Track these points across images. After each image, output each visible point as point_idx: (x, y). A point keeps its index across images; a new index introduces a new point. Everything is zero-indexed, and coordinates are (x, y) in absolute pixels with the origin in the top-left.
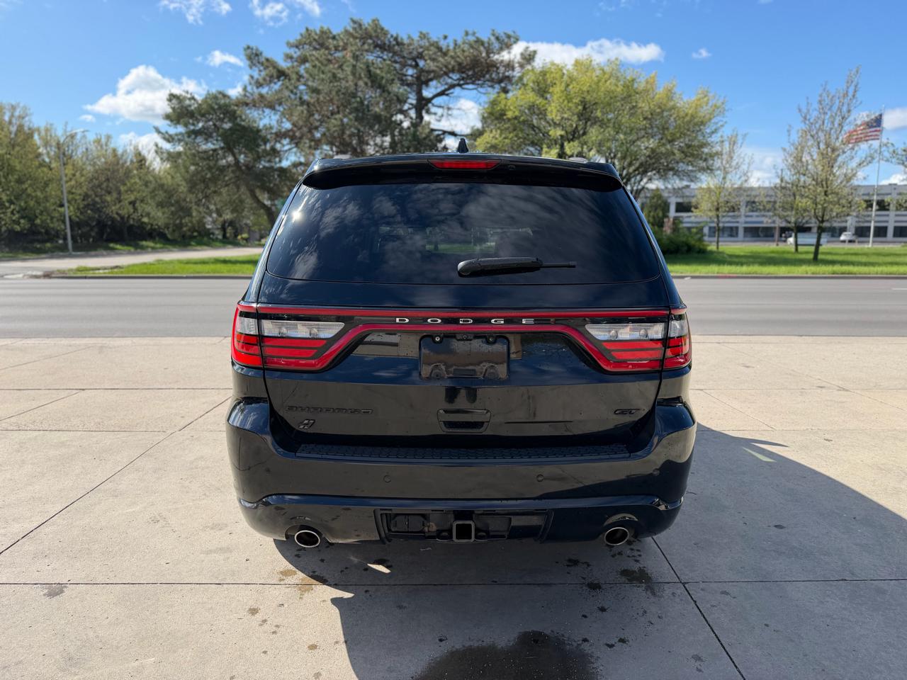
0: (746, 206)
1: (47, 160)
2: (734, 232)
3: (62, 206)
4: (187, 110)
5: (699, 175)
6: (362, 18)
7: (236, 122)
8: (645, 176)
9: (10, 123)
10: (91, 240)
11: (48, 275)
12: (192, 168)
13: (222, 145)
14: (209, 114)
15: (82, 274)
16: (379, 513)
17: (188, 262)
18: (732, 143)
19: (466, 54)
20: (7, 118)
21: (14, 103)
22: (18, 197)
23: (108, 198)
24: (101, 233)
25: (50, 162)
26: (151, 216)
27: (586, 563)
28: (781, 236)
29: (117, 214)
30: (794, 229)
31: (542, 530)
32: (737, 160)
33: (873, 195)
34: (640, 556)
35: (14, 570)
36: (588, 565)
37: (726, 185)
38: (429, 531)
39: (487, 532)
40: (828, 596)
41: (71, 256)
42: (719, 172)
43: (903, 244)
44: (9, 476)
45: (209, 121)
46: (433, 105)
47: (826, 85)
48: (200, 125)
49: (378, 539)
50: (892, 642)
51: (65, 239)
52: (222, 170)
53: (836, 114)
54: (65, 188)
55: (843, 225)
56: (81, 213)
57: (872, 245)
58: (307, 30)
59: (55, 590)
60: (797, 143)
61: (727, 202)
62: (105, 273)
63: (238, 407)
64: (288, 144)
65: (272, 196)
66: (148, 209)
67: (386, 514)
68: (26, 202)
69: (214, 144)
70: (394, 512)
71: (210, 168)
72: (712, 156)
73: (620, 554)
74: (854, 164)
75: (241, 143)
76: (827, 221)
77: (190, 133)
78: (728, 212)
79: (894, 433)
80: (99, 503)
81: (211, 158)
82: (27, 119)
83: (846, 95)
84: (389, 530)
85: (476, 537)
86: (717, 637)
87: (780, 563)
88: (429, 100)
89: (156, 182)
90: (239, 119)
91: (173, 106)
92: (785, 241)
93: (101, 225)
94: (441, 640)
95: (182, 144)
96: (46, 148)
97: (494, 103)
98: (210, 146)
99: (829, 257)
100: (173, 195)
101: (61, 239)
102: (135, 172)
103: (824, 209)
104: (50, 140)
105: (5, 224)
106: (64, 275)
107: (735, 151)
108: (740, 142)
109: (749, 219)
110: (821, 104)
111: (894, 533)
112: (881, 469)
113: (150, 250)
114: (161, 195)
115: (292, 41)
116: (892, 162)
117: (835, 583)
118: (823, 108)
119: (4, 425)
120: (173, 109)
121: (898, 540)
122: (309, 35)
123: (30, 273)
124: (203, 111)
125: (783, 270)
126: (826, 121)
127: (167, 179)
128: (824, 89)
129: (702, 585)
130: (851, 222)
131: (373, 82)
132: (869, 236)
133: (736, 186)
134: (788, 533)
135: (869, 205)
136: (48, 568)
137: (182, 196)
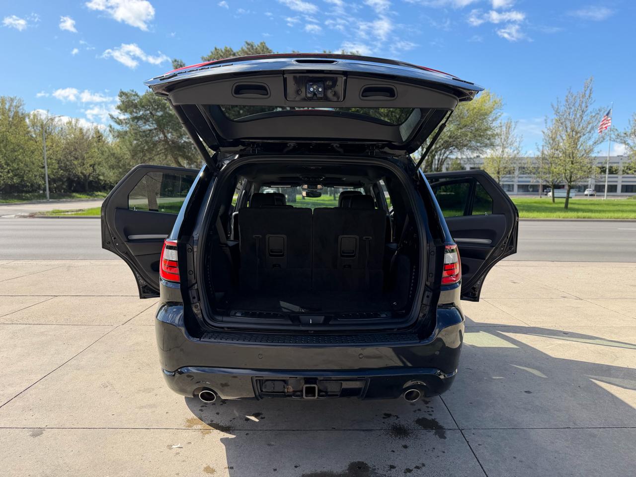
0: (519, 170)
1: (34, 136)
2: (511, 188)
3: (43, 167)
4: (132, 103)
5: (484, 149)
6: (253, 42)
7: (166, 111)
8: (448, 150)
9: (9, 110)
10: (63, 191)
11: (32, 216)
12: (135, 142)
13: (156, 127)
14: (148, 105)
15: (56, 215)
16: (255, 379)
18: (508, 127)
20: (7, 107)
21: (12, 97)
22: (12, 161)
23: (76, 162)
24: (70, 186)
25: (36, 137)
26: (105, 175)
27: (396, 416)
28: (543, 191)
29: (82, 173)
30: (552, 187)
31: (362, 391)
32: (511, 139)
33: (606, 163)
34: (433, 411)
35: (9, 418)
36: (398, 418)
37: (504, 156)
38: (288, 392)
39: (326, 392)
40: (558, 438)
41: (48, 202)
42: (498, 147)
43: (628, 197)
44: (5, 356)
45: (147, 110)
47: (570, 89)
48: (141, 113)
49: (254, 396)
50: (598, 469)
51: (44, 190)
52: (155, 144)
53: (578, 109)
54: (46, 155)
55: (586, 184)
56: (56, 172)
57: (606, 198)
58: (216, 49)
59: (37, 432)
60: (551, 128)
61: (505, 168)
62: (72, 215)
63: (163, 308)
65: (190, 162)
66: (104, 170)
67: (259, 380)
68: (18, 165)
69: (150, 126)
70: (265, 378)
71: (147, 142)
72: (493, 136)
73: (419, 410)
74: (591, 143)
75: (169, 125)
76: (574, 181)
77: (134, 118)
78: (506, 174)
79: (611, 329)
80: (67, 374)
81: (148, 136)
82: (21, 107)
83: (584, 96)
84: (262, 391)
85: (319, 395)
86: (481, 465)
87: (527, 417)
89: (110, 151)
90: (168, 109)
91: (122, 100)
92: (546, 195)
93: (70, 181)
94: (296, 467)
95: (128, 125)
96: (33, 128)
98: (147, 127)
99: (576, 207)
100: (120, 161)
101: (42, 190)
102: (95, 144)
103: (571, 173)
104: (37, 122)
105: (3, 180)
106: (43, 216)
107: (510, 133)
108: (513, 126)
109: (520, 179)
110: (567, 102)
111: (605, 396)
112: (600, 354)
114: (113, 161)
115: (205, 56)
116: (617, 142)
117: (562, 430)
118: (569, 105)
119: (2, 320)
120: (123, 102)
121: (607, 401)
122: (217, 52)
123: (20, 214)
124: (143, 104)
125: (542, 216)
126: (571, 114)
127: (117, 150)
128: (569, 92)
129: (473, 431)
130: (591, 182)
132: (604, 192)
133: (511, 157)
134: (533, 396)
135: (603, 170)
136: (32, 417)
137: (127, 161)
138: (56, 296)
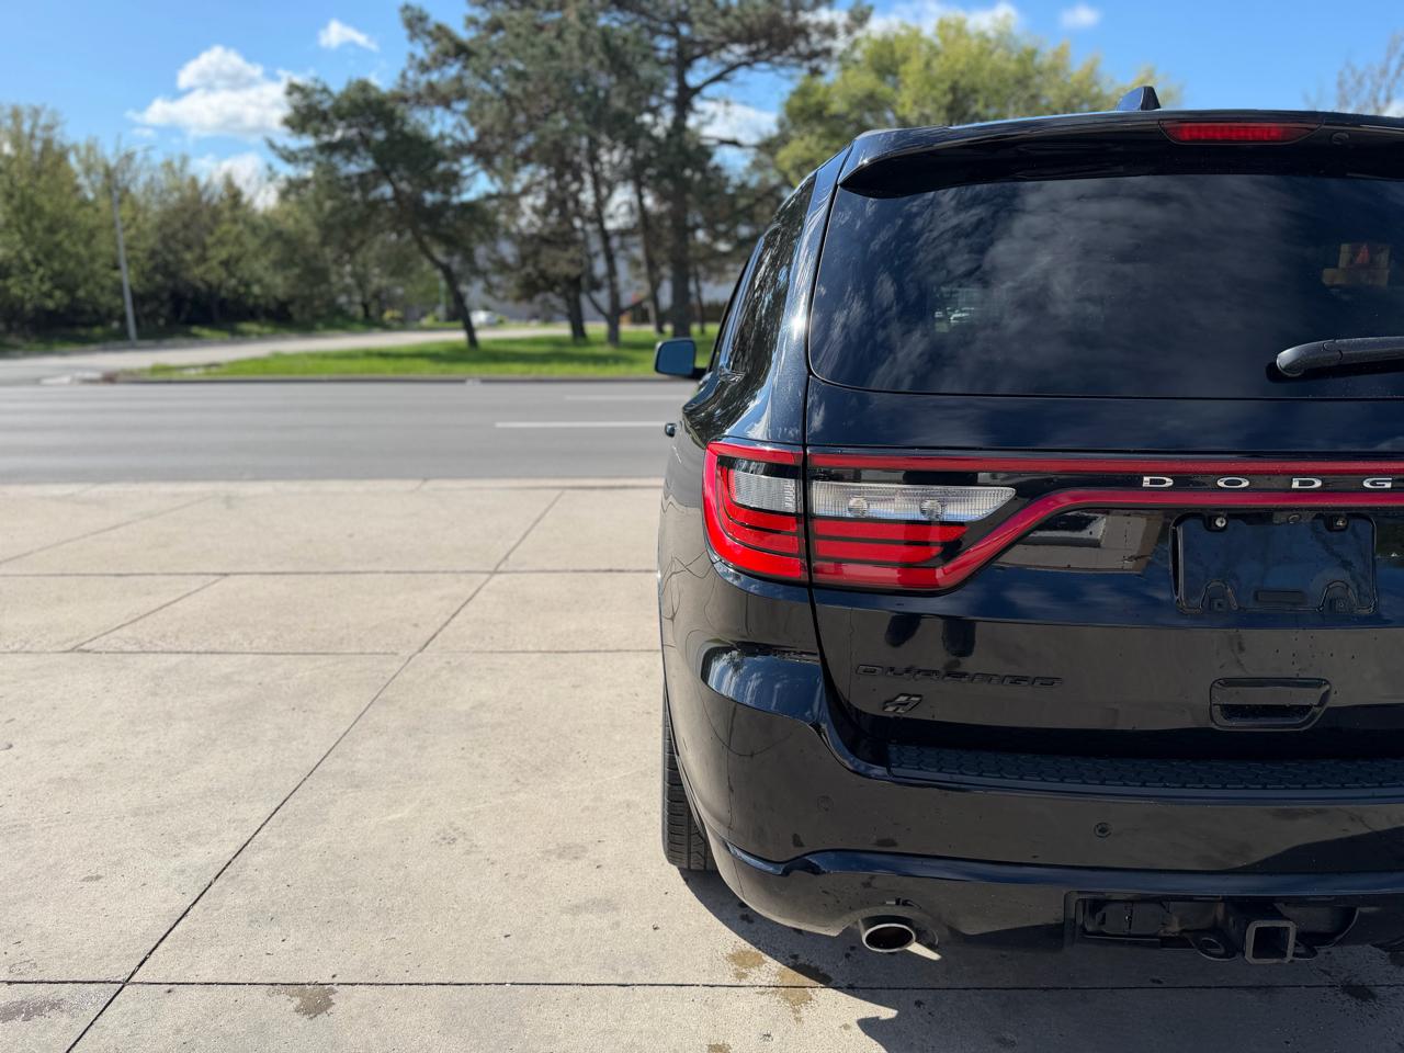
1: (91, 196)
3: (116, 267)
4: (317, 110)
7: (394, 128)
9: (32, 136)
10: (162, 322)
11: (110, 378)
12: (329, 204)
13: (374, 166)
14: (352, 115)
17: (325, 356)
19: (761, 11)
20: (26, 128)
21: (37, 104)
22: (49, 256)
23: (188, 256)
24: (177, 311)
25: (96, 199)
26: (265, 283)
29: (202, 280)
41: (134, 347)
45: (352, 127)
46: (703, 98)
48: (339, 134)
51: (123, 319)
52: (375, 206)
54: (122, 238)
56: (148, 280)
62: (198, 375)
64: (470, 166)
66: (257, 272)
68: (61, 264)
69: (359, 165)
71: (355, 204)
75: (401, 163)
77: (322, 148)
80: (333, 802)
81: (357, 188)
82: (57, 130)
83: (1384, 72)
88: (697, 90)
89: (267, 227)
90: (398, 124)
91: (294, 104)
93: (177, 298)
95: (311, 164)
96: (89, 177)
97: (803, 92)
98: (354, 168)
100: (297, 249)
101: (117, 320)
102: (227, 213)
104: (95, 164)
105: (31, 299)
106: (135, 378)
113: (254, 337)
114: (279, 249)
119: (116, 643)
120: (296, 108)
123: (79, 374)
124: (341, 111)
127: (287, 223)
128: (1347, 64)
131: (613, 60)
136: (283, 945)
137: (312, 250)
138: (226, 575)
